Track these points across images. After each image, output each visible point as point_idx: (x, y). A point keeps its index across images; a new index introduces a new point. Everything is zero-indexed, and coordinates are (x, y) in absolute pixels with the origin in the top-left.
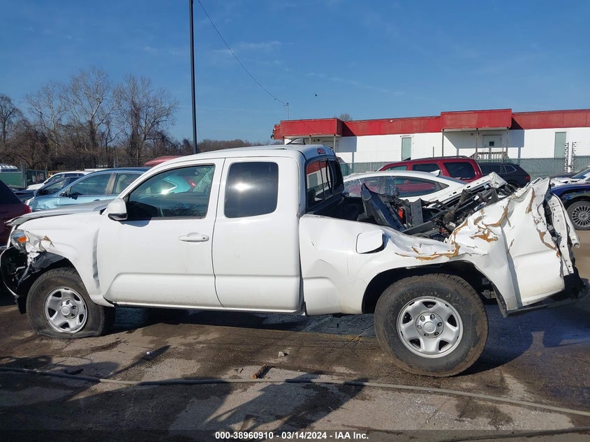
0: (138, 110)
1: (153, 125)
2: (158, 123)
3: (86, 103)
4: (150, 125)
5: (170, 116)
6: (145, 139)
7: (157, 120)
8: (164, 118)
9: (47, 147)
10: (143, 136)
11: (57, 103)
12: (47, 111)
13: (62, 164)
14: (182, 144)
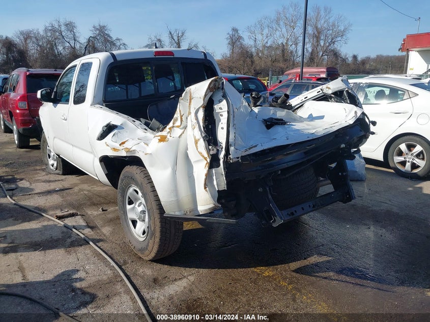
0: (319, 33)
1: (330, 45)
2: (334, 43)
3: (284, 30)
4: (328, 44)
5: (344, 37)
6: (322, 56)
7: (333, 40)
8: (339, 39)
9: (252, 62)
10: (321, 53)
11: (266, 31)
12: (259, 37)
13: (260, 73)
14: (350, 59)
